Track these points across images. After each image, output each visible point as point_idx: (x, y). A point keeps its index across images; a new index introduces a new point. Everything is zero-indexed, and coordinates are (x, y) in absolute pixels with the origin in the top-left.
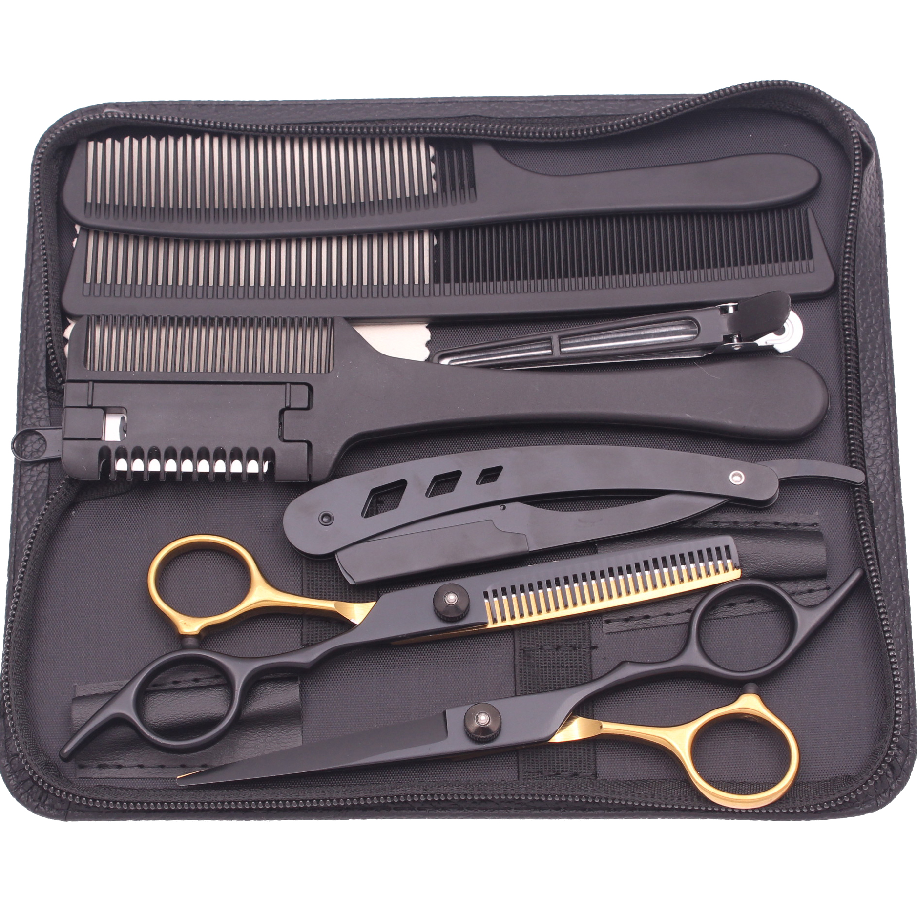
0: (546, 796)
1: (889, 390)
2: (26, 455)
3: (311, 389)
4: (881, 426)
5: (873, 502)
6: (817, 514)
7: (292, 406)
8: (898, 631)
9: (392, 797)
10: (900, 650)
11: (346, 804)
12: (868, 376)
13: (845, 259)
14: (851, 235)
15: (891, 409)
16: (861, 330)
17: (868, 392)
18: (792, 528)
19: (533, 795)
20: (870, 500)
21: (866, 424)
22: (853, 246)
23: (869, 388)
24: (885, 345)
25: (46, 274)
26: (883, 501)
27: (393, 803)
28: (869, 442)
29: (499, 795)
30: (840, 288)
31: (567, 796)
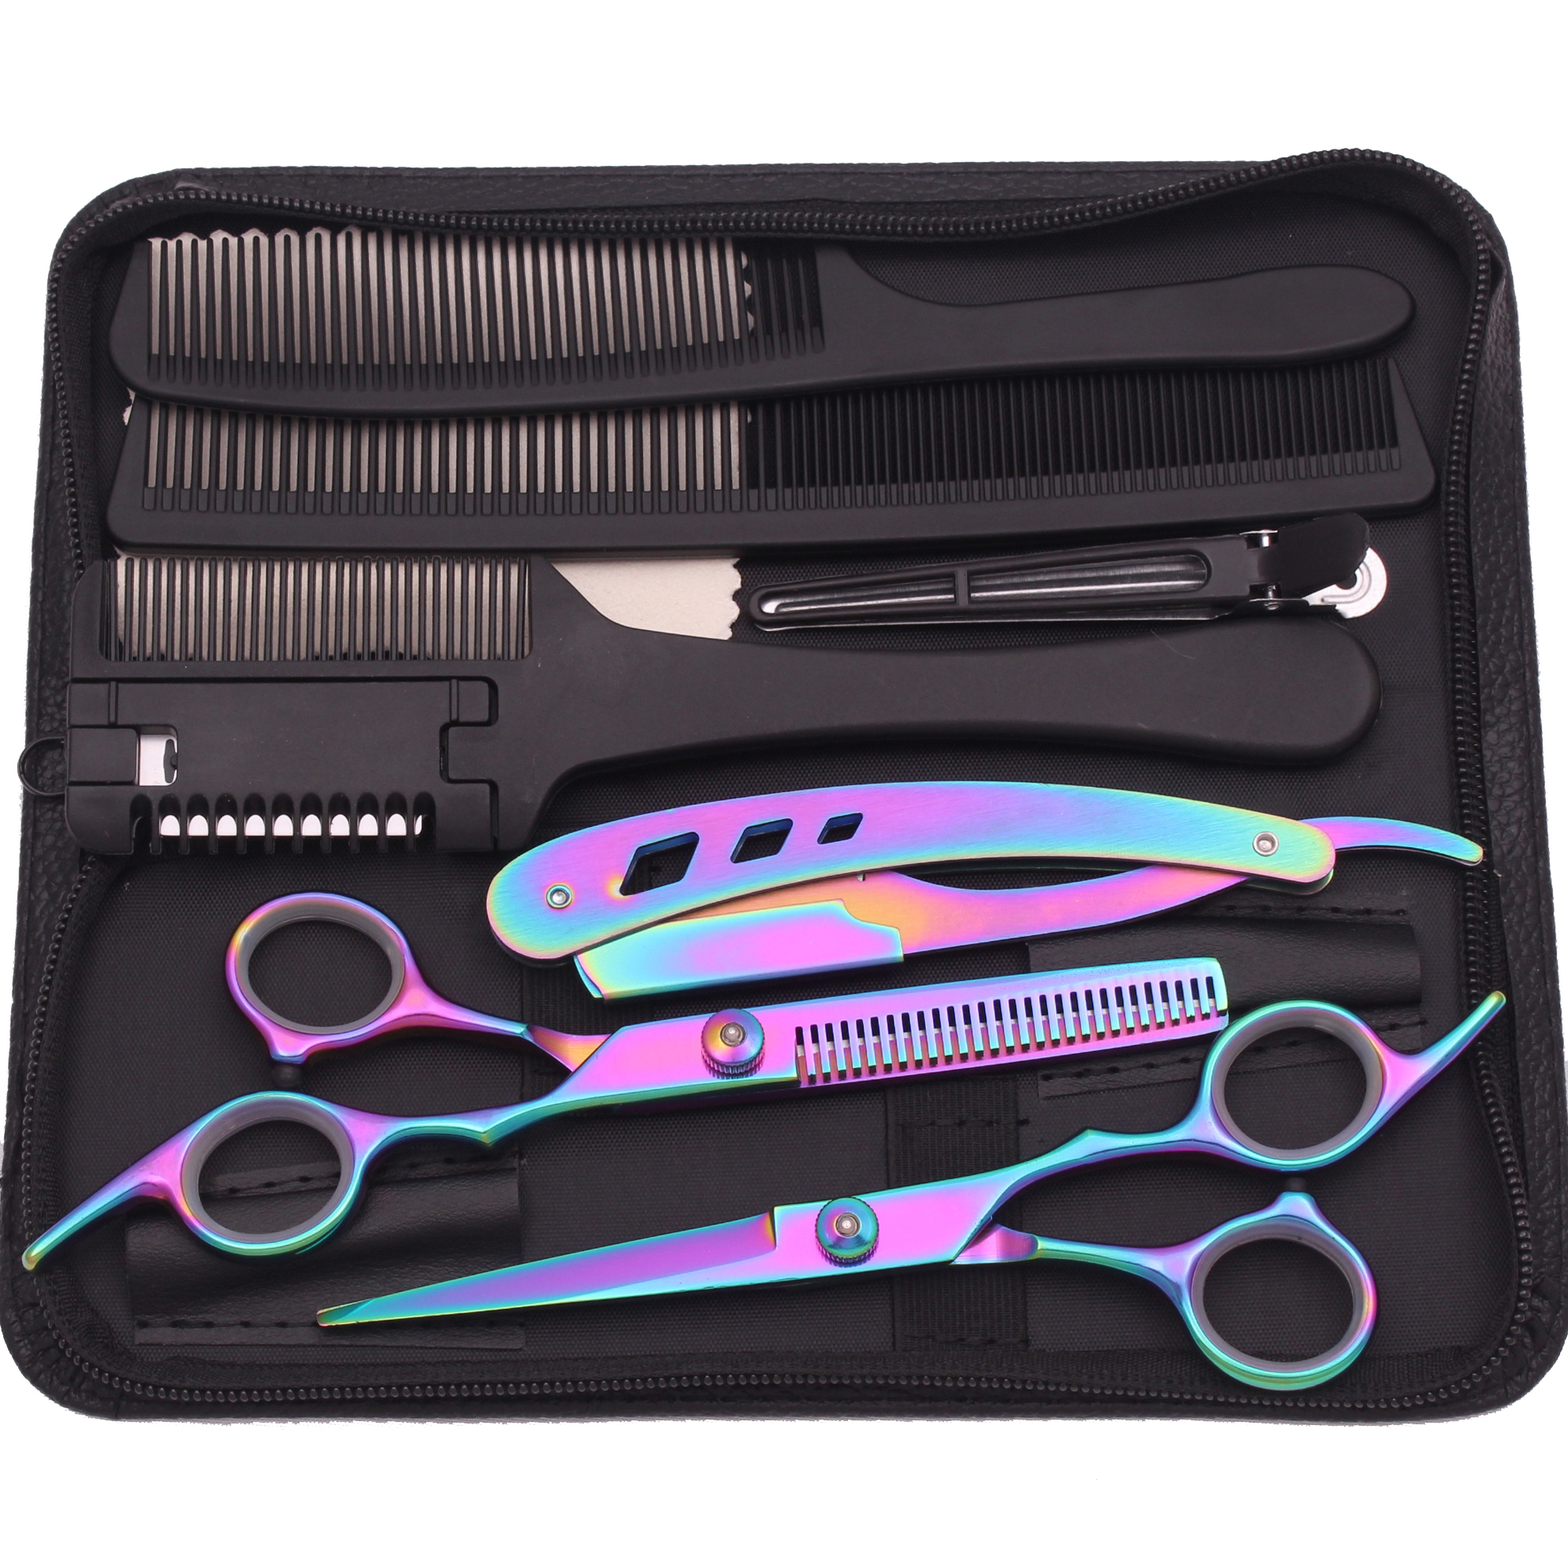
0: (944, 1379)
1: (1527, 679)
2: (44, 785)
3: (493, 687)
4: (1514, 742)
5: (1500, 875)
6: (1404, 893)
7: (462, 719)
8: (1542, 1097)
9: (679, 1378)
10: (1546, 1129)
11: (599, 1391)
12: (1491, 656)
13: (1451, 453)
14: (1463, 412)
15: (1531, 712)
16: (1480, 576)
17: (1491, 684)
18: (1360, 918)
19: (920, 1378)
20: (1495, 871)
21: (1488, 738)
22: (1466, 430)
23: (1494, 677)
24: (1521, 601)
25: (71, 470)
26: (1517, 872)
27: (680, 1388)
28: (1493, 769)
29: (863, 1377)
30: (1442, 503)
31: (978, 1379)
